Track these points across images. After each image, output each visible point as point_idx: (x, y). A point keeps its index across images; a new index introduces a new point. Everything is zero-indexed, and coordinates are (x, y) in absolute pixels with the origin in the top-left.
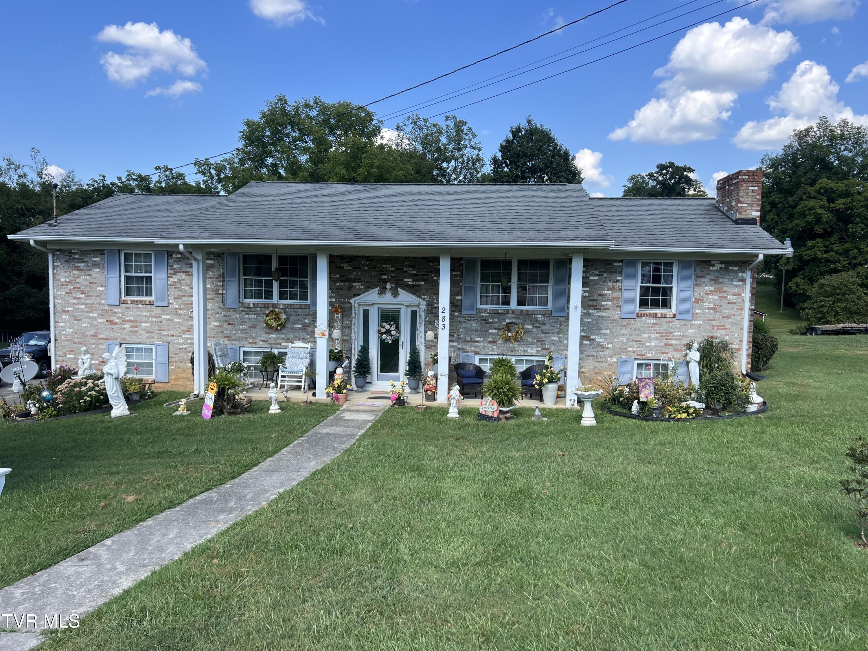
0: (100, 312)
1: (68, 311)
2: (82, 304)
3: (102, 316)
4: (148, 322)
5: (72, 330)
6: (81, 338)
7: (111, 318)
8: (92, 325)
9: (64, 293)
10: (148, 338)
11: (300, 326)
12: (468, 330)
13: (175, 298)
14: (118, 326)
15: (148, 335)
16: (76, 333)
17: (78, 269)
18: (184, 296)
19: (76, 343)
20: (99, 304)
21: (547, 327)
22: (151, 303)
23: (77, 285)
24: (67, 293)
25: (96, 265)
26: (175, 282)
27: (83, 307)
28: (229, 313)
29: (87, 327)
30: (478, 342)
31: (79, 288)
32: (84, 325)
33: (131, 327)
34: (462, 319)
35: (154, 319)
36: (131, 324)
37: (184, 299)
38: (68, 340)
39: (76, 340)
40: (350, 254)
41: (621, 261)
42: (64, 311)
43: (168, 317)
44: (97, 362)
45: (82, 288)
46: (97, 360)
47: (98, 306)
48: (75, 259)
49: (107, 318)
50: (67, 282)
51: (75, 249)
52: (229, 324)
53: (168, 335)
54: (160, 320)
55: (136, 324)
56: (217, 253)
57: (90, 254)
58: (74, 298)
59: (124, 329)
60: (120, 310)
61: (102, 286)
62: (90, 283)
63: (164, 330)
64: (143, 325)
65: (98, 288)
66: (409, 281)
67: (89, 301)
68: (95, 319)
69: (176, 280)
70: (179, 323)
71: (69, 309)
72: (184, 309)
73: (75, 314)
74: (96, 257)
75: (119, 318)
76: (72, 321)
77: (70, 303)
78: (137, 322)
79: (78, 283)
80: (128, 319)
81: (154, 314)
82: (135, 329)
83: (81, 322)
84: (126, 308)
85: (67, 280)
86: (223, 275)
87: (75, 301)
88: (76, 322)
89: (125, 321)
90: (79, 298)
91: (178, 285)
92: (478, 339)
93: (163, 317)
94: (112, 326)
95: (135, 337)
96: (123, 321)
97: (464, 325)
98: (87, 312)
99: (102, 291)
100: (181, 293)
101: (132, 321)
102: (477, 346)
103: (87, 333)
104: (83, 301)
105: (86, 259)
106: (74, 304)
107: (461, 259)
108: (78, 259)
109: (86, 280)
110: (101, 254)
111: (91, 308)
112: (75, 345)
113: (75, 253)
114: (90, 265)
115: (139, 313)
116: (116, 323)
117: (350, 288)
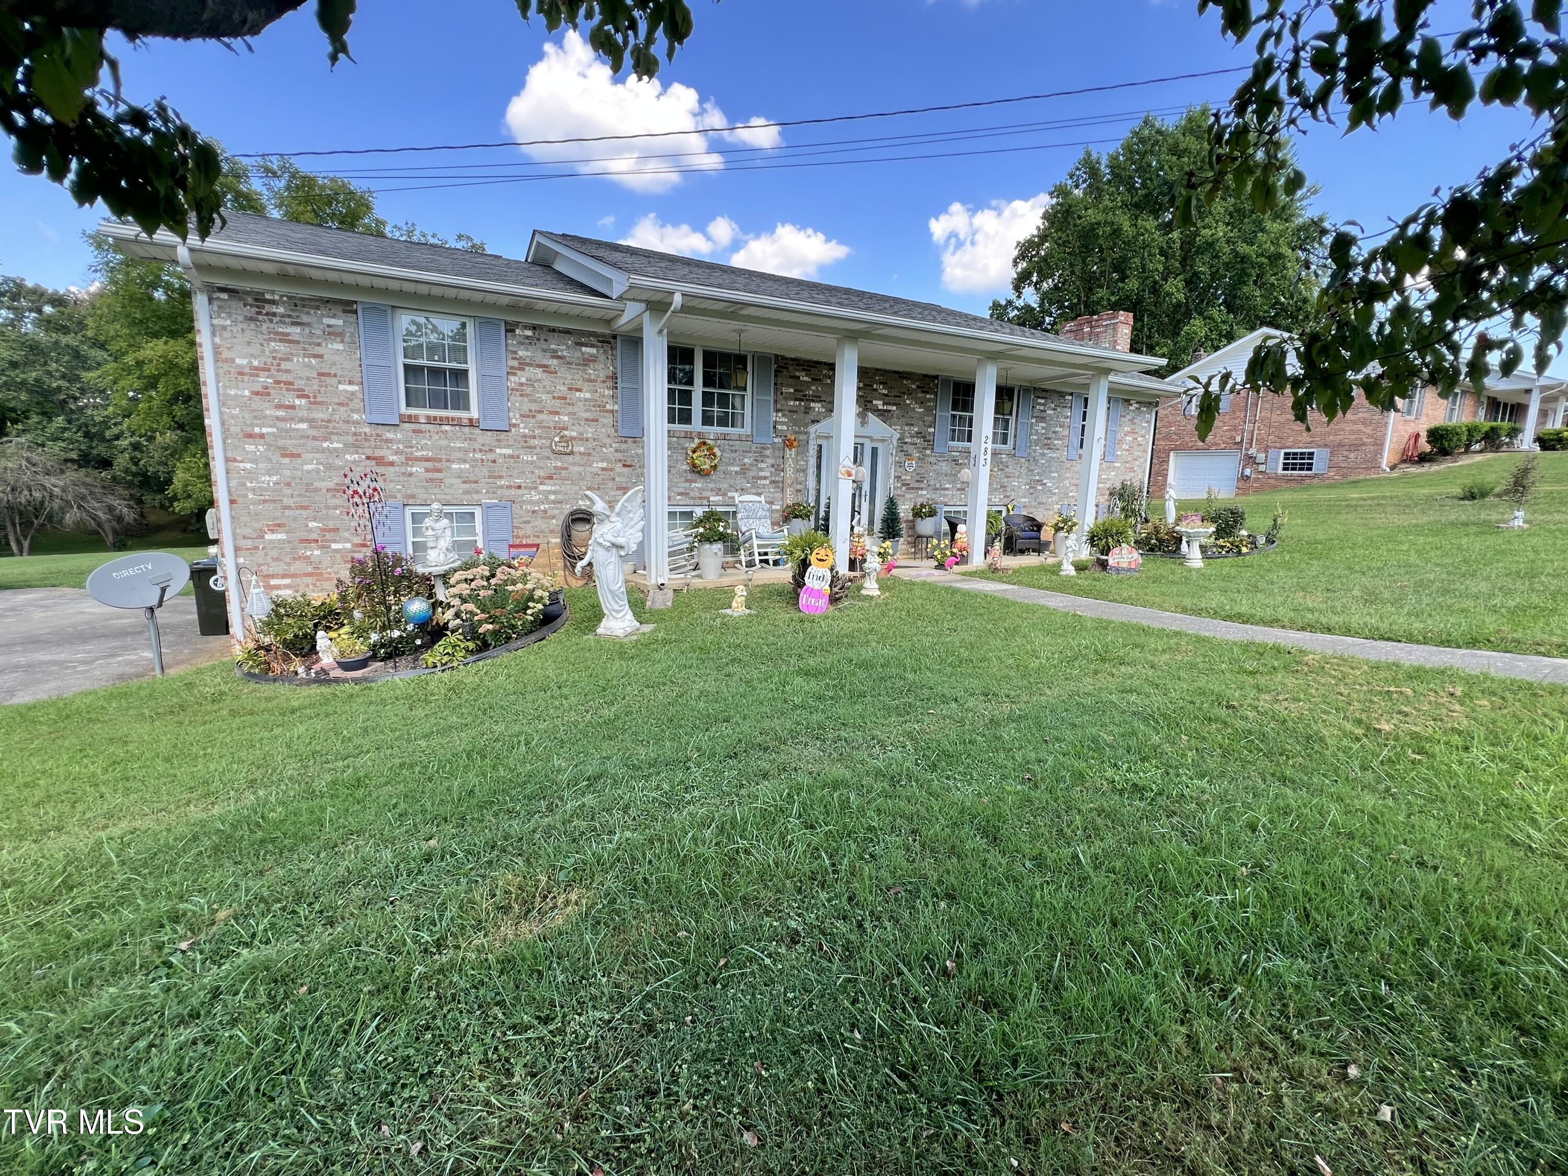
0: (350, 439)
1: (262, 436)
2: (302, 420)
3: (356, 447)
4: (465, 461)
5: (275, 478)
6: (300, 495)
7: (378, 453)
8: (329, 467)
9: (247, 393)
10: (466, 492)
11: (737, 469)
12: (938, 474)
13: (523, 416)
14: (397, 469)
15: (466, 486)
16: (289, 484)
17: (285, 339)
18: (540, 412)
19: (289, 508)
20: (347, 422)
21: (1010, 470)
22: (472, 423)
23: (284, 377)
24: (257, 393)
25: (333, 334)
26: (522, 384)
27: (304, 426)
28: (624, 446)
29: (318, 471)
30: (947, 489)
31: (291, 383)
32: (310, 467)
33: (427, 470)
34: (932, 460)
35: (478, 456)
36: (429, 465)
37: (540, 417)
38: (265, 501)
39: (286, 501)
40: (809, 357)
41: (1071, 394)
42: (250, 436)
43: (508, 451)
44: (348, 546)
45: (299, 384)
46: (347, 540)
47: (344, 427)
48: (274, 315)
49: (369, 452)
50: (256, 368)
51: (273, 292)
52: (625, 466)
53: (509, 487)
54: (491, 456)
55: (438, 465)
56: (603, 335)
57: (318, 308)
58: (278, 407)
59: (411, 475)
60: (399, 436)
61: (351, 383)
62: (320, 374)
63: (501, 477)
64: (455, 466)
65: (341, 387)
66: (879, 404)
67: (319, 415)
68: (337, 453)
69: (523, 380)
70: (532, 462)
71: (265, 430)
72: (541, 437)
73: (281, 443)
74: (334, 316)
75: (397, 452)
76: (276, 457)
77: (265, 417)
78: (441, 460)
79: (288, 371)
80: (419, 454)
81: (477, 447)
82: (437, 475)
83: (299, 461)
84: (414, 431)
85: (256, 363)
86: (614, 377)
87: (281, 413)
88: (287, 460)
89: (411, 460)
90: (293, 407)
91: (528, 390)
92: (947, 486)
93: (498, 451)
94: (381, 470)
95: (437, 491)
96: (407, 459)
97: (935, 467)
98: (314, 438)
99: (353, 393)
100: (534, 407)
101: (428, 459)
102: (946, 495)
103: (317, 484)
104: (304, 414)
105: (305, 319)
106: (278, 418)
107: (937, 377)
108: (283, 316)
109: (309, 366)
110: (344, 312)
111: (326, 430)
112: (287, 512)
113: (273, 302)
114: (319, 332)
115: (444, 443)
116: (392, 464)
117: (807, 410)
